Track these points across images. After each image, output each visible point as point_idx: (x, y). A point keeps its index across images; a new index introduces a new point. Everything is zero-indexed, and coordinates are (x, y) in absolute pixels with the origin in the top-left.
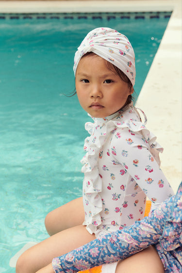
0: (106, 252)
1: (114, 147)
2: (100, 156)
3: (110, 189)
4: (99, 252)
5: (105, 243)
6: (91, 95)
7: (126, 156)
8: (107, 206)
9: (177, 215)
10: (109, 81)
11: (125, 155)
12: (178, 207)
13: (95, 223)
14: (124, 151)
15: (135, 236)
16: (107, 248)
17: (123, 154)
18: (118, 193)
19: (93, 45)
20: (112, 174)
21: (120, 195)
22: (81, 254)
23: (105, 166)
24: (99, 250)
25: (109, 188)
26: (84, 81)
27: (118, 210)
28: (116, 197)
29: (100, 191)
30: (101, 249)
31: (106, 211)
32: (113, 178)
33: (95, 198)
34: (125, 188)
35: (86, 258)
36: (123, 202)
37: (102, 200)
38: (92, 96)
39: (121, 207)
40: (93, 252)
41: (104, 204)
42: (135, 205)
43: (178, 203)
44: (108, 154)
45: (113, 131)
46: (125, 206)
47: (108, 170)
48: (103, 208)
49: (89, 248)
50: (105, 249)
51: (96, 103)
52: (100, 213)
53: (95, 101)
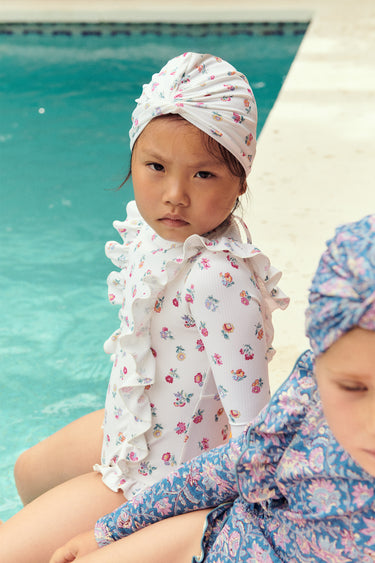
0: (184, 503)
1: (192, 287)
2: (157, 307)
3: (171, 381)
4: (171, 505)
5: (178, 486)
6: (165, 199)
7: (214, 310)
8: (160, 420)
9: (273, 420)
10: (204, 175)
11: (212, 307)
12: (280, 404)
13: (131, 455)
14: (211, 298)
15: (221, 472)
16: (183, 495)
17: (208, 305)
18: (187, 392)
19: (182, 105)
20: (179, 348)
21: (191, 395)
22: (140, 512)
23: (166, 329)
24: (170, 502)
25: (169, 379)
26: (152, 166)
27: (181, 428)
28: (182, 400)
29: (152, 383)
30: (173, 500)
31: (157, 428)
32: (181, 357)
33: (139, 401)
34: (205, 381)
35: (151, 519)
36: (194, 412)
37: (152, 406)
38: (168, 202)
39: (189, 421)
40: (161, 507)
41: (154, 414)
42: (217, 419)
43: (281, 398)
44: (176, 303)
45: (195, 257)
46: (198, 419)
47: (171, 337)
48: (152, 422)
49: (153, 500)
50: (180, 498)
51: (175, 216)
52: (146, 435)
53: (173, 211)
